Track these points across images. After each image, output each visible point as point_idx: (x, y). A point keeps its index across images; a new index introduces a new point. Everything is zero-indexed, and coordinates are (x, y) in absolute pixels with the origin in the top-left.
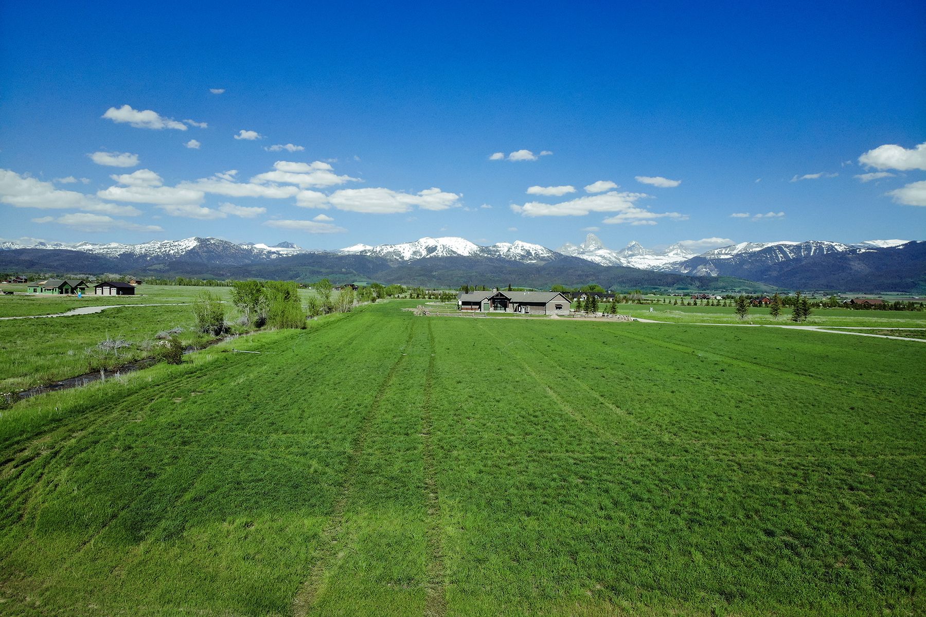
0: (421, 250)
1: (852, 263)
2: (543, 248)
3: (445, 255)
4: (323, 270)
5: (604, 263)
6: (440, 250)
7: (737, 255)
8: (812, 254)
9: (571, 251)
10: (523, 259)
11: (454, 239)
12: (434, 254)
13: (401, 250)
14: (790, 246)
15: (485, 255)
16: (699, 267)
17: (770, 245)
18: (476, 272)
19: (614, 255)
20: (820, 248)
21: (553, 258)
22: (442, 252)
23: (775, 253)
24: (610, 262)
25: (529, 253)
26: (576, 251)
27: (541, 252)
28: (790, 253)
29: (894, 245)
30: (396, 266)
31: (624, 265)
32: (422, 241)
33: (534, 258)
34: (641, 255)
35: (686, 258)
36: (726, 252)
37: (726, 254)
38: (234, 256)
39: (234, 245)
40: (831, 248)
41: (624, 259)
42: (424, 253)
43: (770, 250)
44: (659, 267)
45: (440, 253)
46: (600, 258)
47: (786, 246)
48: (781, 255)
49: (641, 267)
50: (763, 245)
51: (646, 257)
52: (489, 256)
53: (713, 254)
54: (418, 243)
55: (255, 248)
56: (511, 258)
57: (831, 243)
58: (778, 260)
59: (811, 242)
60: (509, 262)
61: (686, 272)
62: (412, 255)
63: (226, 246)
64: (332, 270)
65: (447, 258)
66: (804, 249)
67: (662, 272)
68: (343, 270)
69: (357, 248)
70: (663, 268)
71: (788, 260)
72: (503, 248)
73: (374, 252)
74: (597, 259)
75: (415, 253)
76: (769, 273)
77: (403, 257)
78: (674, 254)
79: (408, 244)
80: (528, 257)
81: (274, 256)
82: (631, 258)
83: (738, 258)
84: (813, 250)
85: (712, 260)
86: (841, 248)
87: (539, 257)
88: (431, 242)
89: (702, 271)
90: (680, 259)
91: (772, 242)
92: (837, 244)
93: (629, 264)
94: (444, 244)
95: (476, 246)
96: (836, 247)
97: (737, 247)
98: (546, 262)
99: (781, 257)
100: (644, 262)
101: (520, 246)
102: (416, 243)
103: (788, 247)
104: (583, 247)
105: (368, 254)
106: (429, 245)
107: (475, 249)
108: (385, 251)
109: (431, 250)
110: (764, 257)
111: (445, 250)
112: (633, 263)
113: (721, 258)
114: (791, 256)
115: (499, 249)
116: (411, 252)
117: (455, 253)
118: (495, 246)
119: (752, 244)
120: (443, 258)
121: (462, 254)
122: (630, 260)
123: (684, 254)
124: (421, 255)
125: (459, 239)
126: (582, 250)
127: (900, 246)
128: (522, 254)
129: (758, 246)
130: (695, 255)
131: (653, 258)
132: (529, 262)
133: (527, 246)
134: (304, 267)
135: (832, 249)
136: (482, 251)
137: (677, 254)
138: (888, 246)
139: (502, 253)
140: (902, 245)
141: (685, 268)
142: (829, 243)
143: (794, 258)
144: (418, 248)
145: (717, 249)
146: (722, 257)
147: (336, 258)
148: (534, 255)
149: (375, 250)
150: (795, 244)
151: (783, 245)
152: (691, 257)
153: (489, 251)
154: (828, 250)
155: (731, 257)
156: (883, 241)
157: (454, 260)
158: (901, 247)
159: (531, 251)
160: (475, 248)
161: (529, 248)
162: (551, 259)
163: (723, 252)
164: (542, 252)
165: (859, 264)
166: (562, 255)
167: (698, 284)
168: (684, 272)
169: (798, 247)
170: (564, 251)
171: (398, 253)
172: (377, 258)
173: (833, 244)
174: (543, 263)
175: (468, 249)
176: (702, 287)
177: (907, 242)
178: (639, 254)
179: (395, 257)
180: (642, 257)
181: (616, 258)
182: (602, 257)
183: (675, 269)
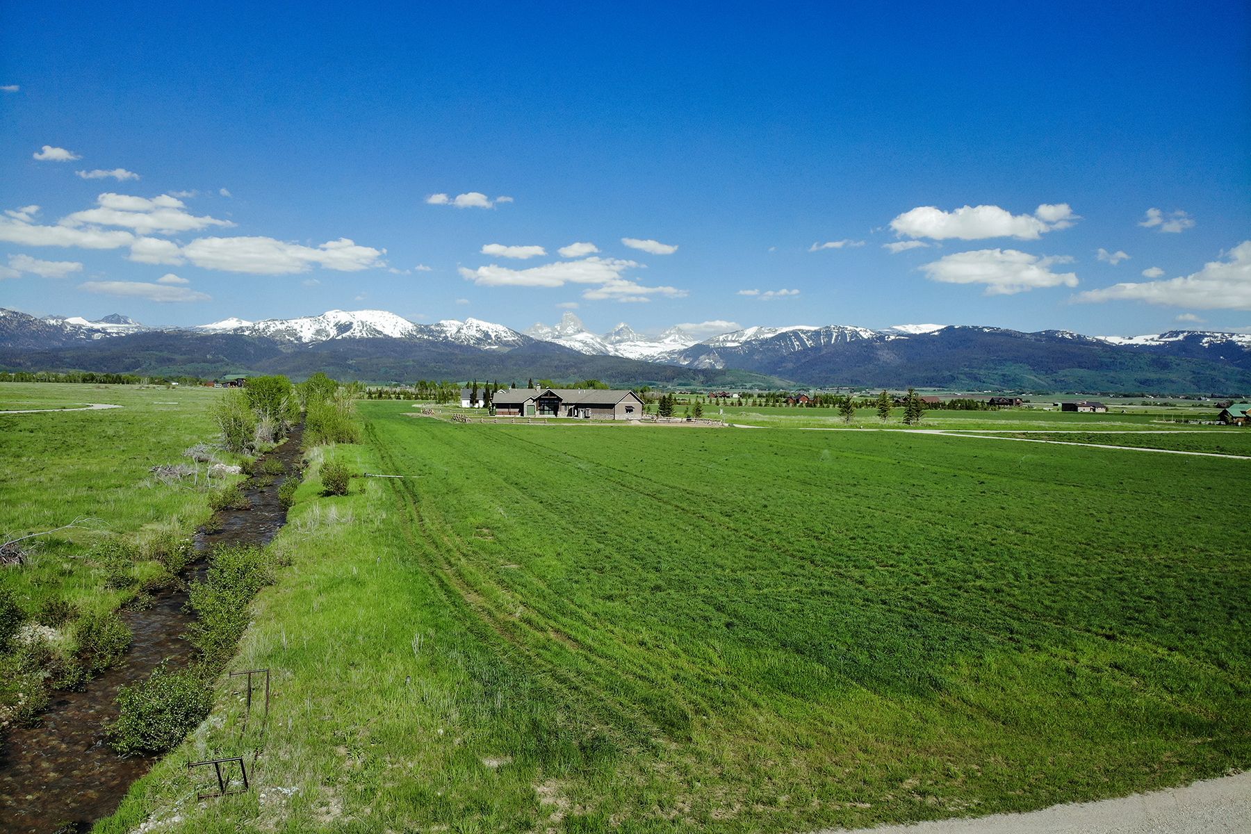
0: (328, 328)
1: (880, 353)
2: (507, 330)
3: (365, 335)
4: (177, 357)
5: (586, 351)
6: (357, 328)
7: (746, 342)
8: (833, 342)
9: (544, 333)
10: (479, 344)
11: (378, 313)
12: (348, 333)
13: (297, 327)
14: (808, 331)
15: (425, 337)
16: (702, 357)
17: (784, 330)
18: (413, 361)
19: (599, 340)
20: (843, 335)
21: (520, 343)
22: (361, 332)
23: (791, 340)
24: (594, 349)
25: (487, 335)
26: (550, 334)
27: (503, 334)
28: (808, 340)
29: (928, 331)
30: (289, 351)
31: (611, 354)
32: (330, 315)
33: (495, 342)
34: (631, 341)
35: (686, 346)
36: (733, 339)
37: (733, 341)
38: (35, 336)
39: (36, 319)
40: (855, 334)
41: (610, 346)
42: (333, 332)
43: (783, 336)
44: (653, 356)
45: (357, 332)
46: (581, 344)
47: (802, 331)
48: (798, 343)
49: (631, 356)
50: (776, 330)
51: (637, 343)
52: (431, 338)
53: (718, 341)
54: (324, 317)
55: (69, 323)
56: (462, 341)
57: (855, 328)
58: (794, 348)
59: (833, 326)
60: (460, 347)
61: (686, 363)
62: (315, 335)
63: (23, 321)
64: (190, 357)
65: (368, 339)
66: (823, 335)
67: (657, 363)
68: (208, 356)
69: (229, 325)
70: (658, 359)
71: (806, 349)
72: (451, 327)
73: (255, 330)
74: (577, 346)
75: (318, 332)
76: (784, 365)
77: (301, 337)
78: (671, 341)
79: (308, 320)
80: (486, 341)
81: (97, 336)
82: (620, 345)
83: (747, 346)
84: (834, 337)
85: (716, 349)
86: (867, 334)
87: (501, 342)
88: (344, 317)
89: (706, 362)
90: (678, 347)
91: (786, 326)
92: (862, 329)
93: (617, 353)
94: (364, 320)
95: (411, 325)
96: (860, 333)
97: (745, 332)
98: (512, 348)
99: (798, 345)
100: (635, 350)
101: (475, 326)
102: (321, 318)
103: (805, 332)
104: (559, 329)
105: (247, 333)
106: (339, 322)
107: (410, 328)
108: (272, 329)
109: (343, 328)
110: (778, 345)
111: (365, 329)
112: (622, 352)
113: (727, 346)
114: (809, 343)
115: (444, 328)
116: (313, 330)
117: (379, 332)
118: (438, 325)
119: (763, 329)
120: (361, 341)
121: (390, 335)
122: (618, 347)
123: (683, 341)
124: (328, 336)
125: (386, 313)
126: (557, 333)
127: (934, 332)
128: (478, 336)
129: (770, 331)
130: (696, 342)
131: (646, 345)
132: (488, 347)
133: (485, 326)
134: (148, 352)
135: (856, 336)
136: (421, 331)
137: (675, 340)
138: (921, 332)
139: (449, 335)
140: (938, 331)
141: (685, 359)
142: (852, 328)
143: (812, 347)
144: (323, 325)
145: (722, 335)
146: (729, 345)
147: (197, 339)
148: (494, 339)
149: (256, 327)
150: (813, 328)
151: (799, 330)
152: (691, 344)
153: (430, 332)
154: (851, 337)
155: (739, 345)
156: (915, 326)
157: (379, 344)
158: (936, 333)
159: (490, 333)
160: (410, 326)
161: (487, 329)
162: (517, 344)
163: (729, 339)
164: (506, 335)
165: (887, 354)
166: (532, 339)
167: (702, 378)
168: (683, 363)
169: (817, 333)
170: (533, 334)
171: (293, 333)
172: (261, 339)
173: (858, 330)
174: (507, 349)
175: (399, 328)
176: (707, 382)
177: (943, 327)
178: (629, 340)
179: (287, 337)
180: (633, 344)
181: (601, 345)
182: (584, 343)
183: (673, 359)
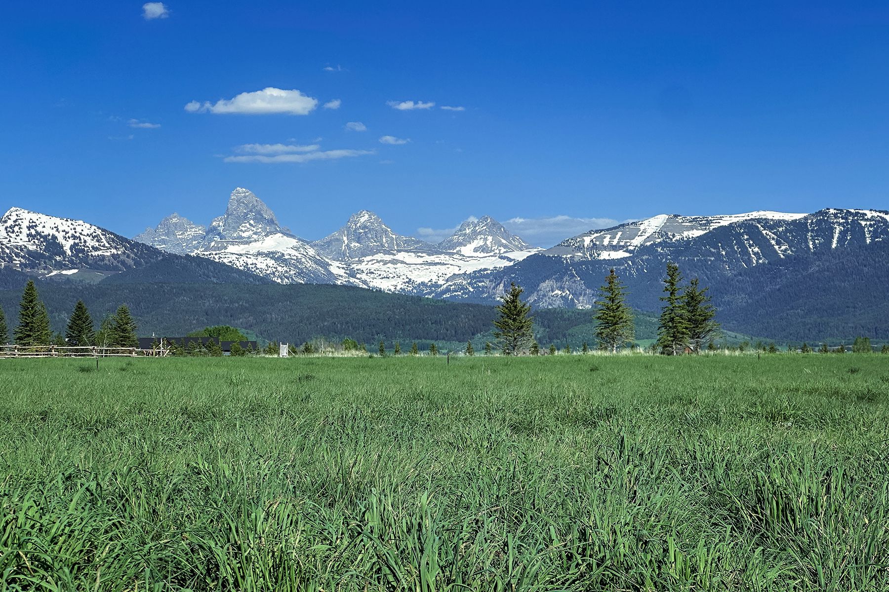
5: (281, 275)
7: (643, 249)
8: (834, 246)
9: (187, 238)
10: (33, 266)
14: (779, 223)
16: (545, 285)
17: (726, 222)
19: (311, 252)
20: (854, 228)
21: (130, 262)
23: (741, 244)
24: (300, 273)
25: (52, 245)
26: (201, 241)
27: (91, 243)
28: (778, 243)
31: (339, 283)
33: (71, 262)
34: (386, 252)
35: (510, 260)
36: (615, 242)
37: (615, 248)
40: (883, 227)
41: (337, 264)
43: (726, 234)
44: (436, 285)
46: (271, 262)
47: (765, 223)
48: (756, 250)
50: (709, 222)
51: (400, 256)
58: (749, 260)
59: (832, 211)
66: (812, 231)
67: (444, 301)
70: (448, 290)
71: (775, 262)
74: (263, 265)
76: (726, 298)
78: (476, 250)
80: (50, 258)
82: (360, 262)
83: (645, 257)
84: (836, 236)
85: (577, 265)
87: (85, 259)
89: (553, 295)
90: (491, 263)
91: (730, 214)
93: (352, 280)
97: (642, 227)
98: (109, 274)
99: (755, 254)
100: (395, 271)
101: (25, 224)
103: (772, 225)
104: (221, 228)
110: (713, 254)
112: (364, 277)
113: (602, 258)
114: (781, 250)
119: (680, 220)
122: (355, 266)
123: (503, 250)
128: (32, 248)
129: (696, 223)
130: (533, 252)
131: (420, 260)
132: (54, 273)
133: (48, 224)
135: (885, 231)
137: (483, 249)
141: (505, 290)
142: (875, 214)
143: (787, 256)
145: (590, 233)
146: (605, 255)
148: (69, 252)
150: (789, 217)
151: (759, 221)
152: (520, 256)
154: (875, 235)
155: (627, 255)
159: (61, 240)
161: (52, 232)
162: (123, 263)
163: (606, 242)
164: (96, 244)
166: (157, 252)
169: (799, 227)
174: (98, 277)
178: (381, 249)
180: (388, 258)
181: (317, 262)
182: (276, 260)
183: (479, 291)
